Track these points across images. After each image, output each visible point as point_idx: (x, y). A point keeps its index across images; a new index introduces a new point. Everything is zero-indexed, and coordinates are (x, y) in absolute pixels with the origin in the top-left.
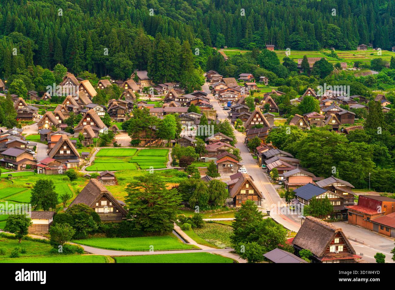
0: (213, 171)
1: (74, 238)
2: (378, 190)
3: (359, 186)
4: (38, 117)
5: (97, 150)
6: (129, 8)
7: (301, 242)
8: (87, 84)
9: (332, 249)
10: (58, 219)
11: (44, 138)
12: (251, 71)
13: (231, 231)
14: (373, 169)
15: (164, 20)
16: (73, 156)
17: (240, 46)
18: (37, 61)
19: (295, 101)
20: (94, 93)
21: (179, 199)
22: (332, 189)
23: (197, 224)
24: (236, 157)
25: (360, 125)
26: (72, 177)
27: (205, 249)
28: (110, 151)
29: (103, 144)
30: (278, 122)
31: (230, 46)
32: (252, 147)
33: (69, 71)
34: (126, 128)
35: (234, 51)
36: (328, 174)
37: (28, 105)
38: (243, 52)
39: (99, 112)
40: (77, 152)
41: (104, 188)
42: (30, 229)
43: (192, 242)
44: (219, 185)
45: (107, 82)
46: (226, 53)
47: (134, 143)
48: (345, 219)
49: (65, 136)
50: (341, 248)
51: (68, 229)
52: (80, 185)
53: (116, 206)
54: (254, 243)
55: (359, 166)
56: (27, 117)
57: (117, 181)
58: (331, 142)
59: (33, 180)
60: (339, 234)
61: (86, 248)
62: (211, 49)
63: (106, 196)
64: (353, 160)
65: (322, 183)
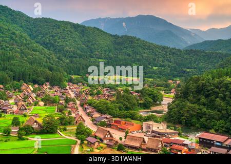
0: (70, 113)
1: (26, 135)
2: (120, 118)
3: (114, 117)
4: (14, 97)
5: (33, 107)
6: (44, 63)
7: (97, 134)
8: (30, 86)
9: (106, 136)
10: (20, 129)
11: (16, 104)
12: (82, 82)
13: (75, 132)
14: (118, 112)
15: (55, 67)
16: (26, 109)
17: (78, 75)
18: (14, 79)
19: (95, 91)
20: (32, 89)
21: (59, 122)
22: (107, 118)
23: (65, 130)
24: (77, 108)
25: (114, 98)
26: (25, 116)
27: (67, 137)
28: (37, 107)
29: (35, 105)
30: (90, 98)
31: (75, 75)
32: (82, 105)
33: (25, 82)
34: (42, 100)
35: (76, 76)
36: (105, 113)
37: (11, 93)
38: (79, 77)
39: (34, 95)
40: (27, 108)
41: (35, 119)
42: (11, 133)
43: (63, 135)
44: (72, 117)
45: (36, 86)
46: (74, 77)
47: (45, 105)
48: (110, 127)
49: (23, 103)
50: (109, 136)
51: (23, 132)
52: (27, 118)
53: (39, 125)
54: (83, 135)
55: (114, 111)
56: (11, 97)
57: (40, 117)
58: (106, 103)
59: (12, 117)
60: (109, 132)
61: (29, 138)
62: (69, 76)
63: (36, 122)
64: (113, 109)
65: (103, 116)
